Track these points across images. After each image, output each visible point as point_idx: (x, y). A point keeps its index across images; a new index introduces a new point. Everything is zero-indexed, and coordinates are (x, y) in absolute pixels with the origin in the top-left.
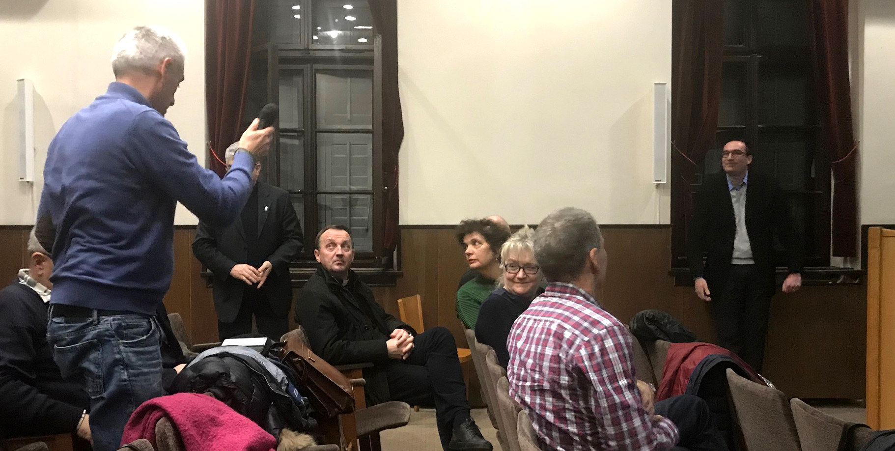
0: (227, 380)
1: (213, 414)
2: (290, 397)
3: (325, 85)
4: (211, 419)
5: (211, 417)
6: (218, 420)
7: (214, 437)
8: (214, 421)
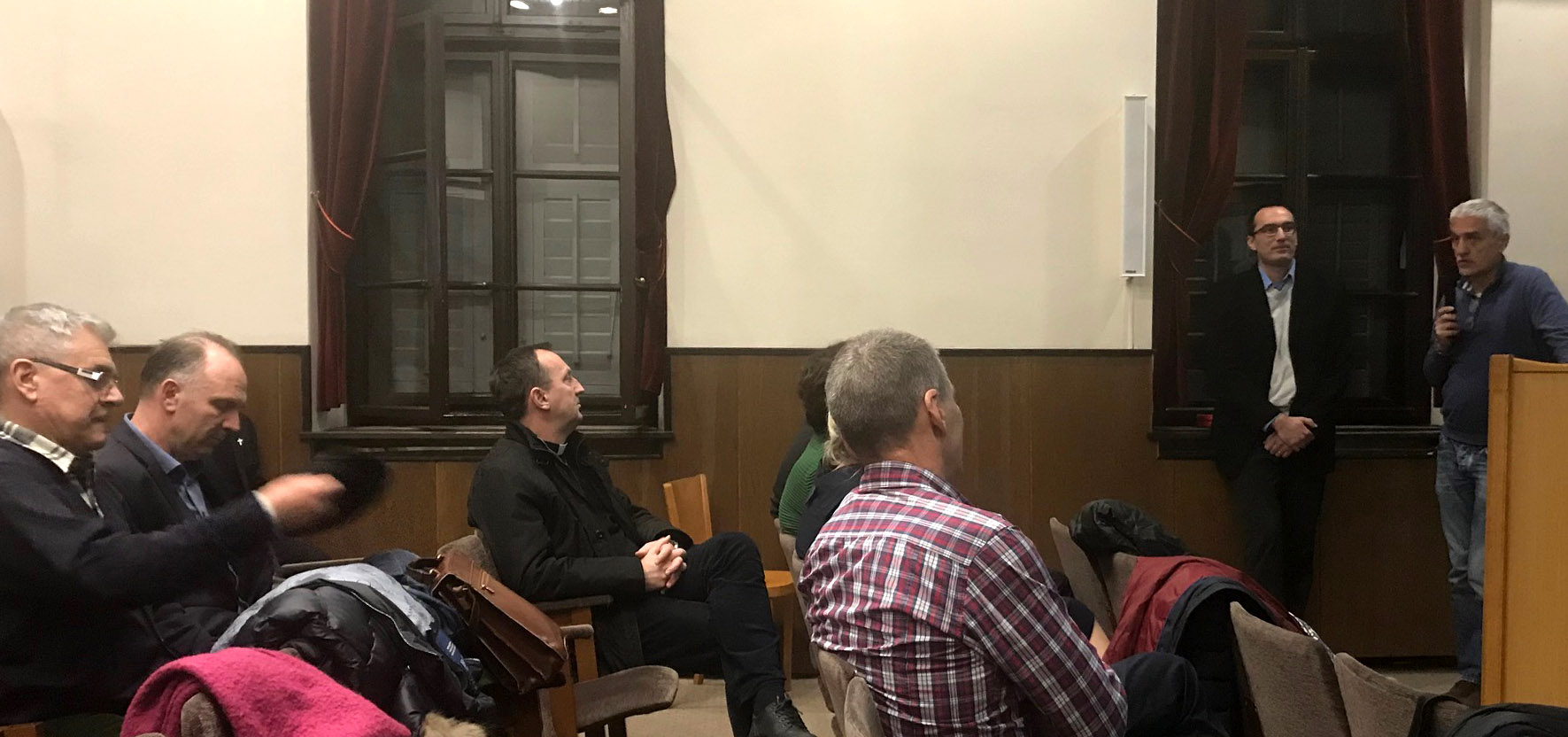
0: (322, 624)
1: (294, 687)
2: (440, 655)
3: (533, 91)
4: (290, 696)
5: (289, 691)
6: (303, 699)
7: (294, 730)
8: (295, 701)
